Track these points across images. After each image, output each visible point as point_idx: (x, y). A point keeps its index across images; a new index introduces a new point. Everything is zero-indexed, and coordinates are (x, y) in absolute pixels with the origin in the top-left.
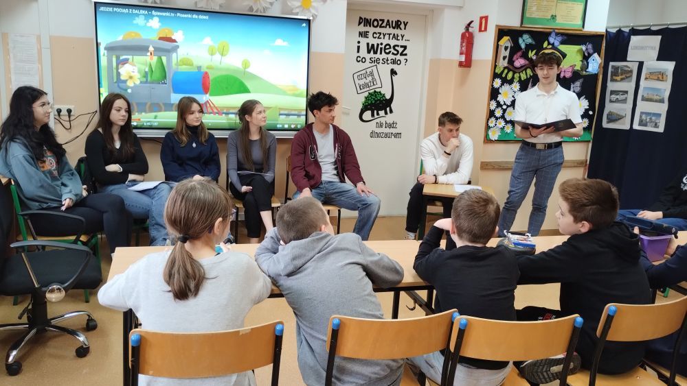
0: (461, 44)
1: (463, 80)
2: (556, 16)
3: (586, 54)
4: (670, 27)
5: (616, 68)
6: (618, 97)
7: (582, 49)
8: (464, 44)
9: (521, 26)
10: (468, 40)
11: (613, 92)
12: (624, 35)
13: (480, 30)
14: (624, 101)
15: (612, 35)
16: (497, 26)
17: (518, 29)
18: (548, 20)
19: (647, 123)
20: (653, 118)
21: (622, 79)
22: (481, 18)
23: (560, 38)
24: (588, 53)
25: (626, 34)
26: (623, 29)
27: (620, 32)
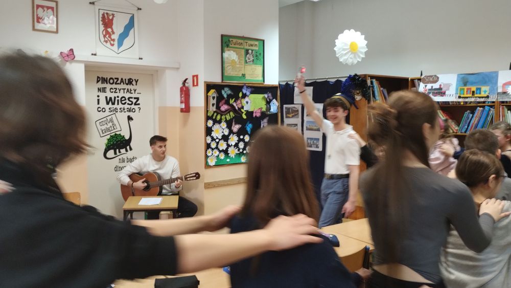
0: (181, 96)
1: (185, 122)
2: (245, 75)
3: (268, 100)
4: (317, 81)
5: (288, 109)
7: (265, 97)
8: (183, 95)
9: (222, 82)
10: (185, 93)
12: (290, 87)
13: (194, 85)
15: (283, 87)
16: (205, 82)
17: (220, 84)
18: (240, 77)
19: (311, 145)
20: (315, 142)
21: (293, 116)
22: (194, 76)
23: (250, 90)
24: (269, 99)
26: (289, 83)
27: (287, 84)
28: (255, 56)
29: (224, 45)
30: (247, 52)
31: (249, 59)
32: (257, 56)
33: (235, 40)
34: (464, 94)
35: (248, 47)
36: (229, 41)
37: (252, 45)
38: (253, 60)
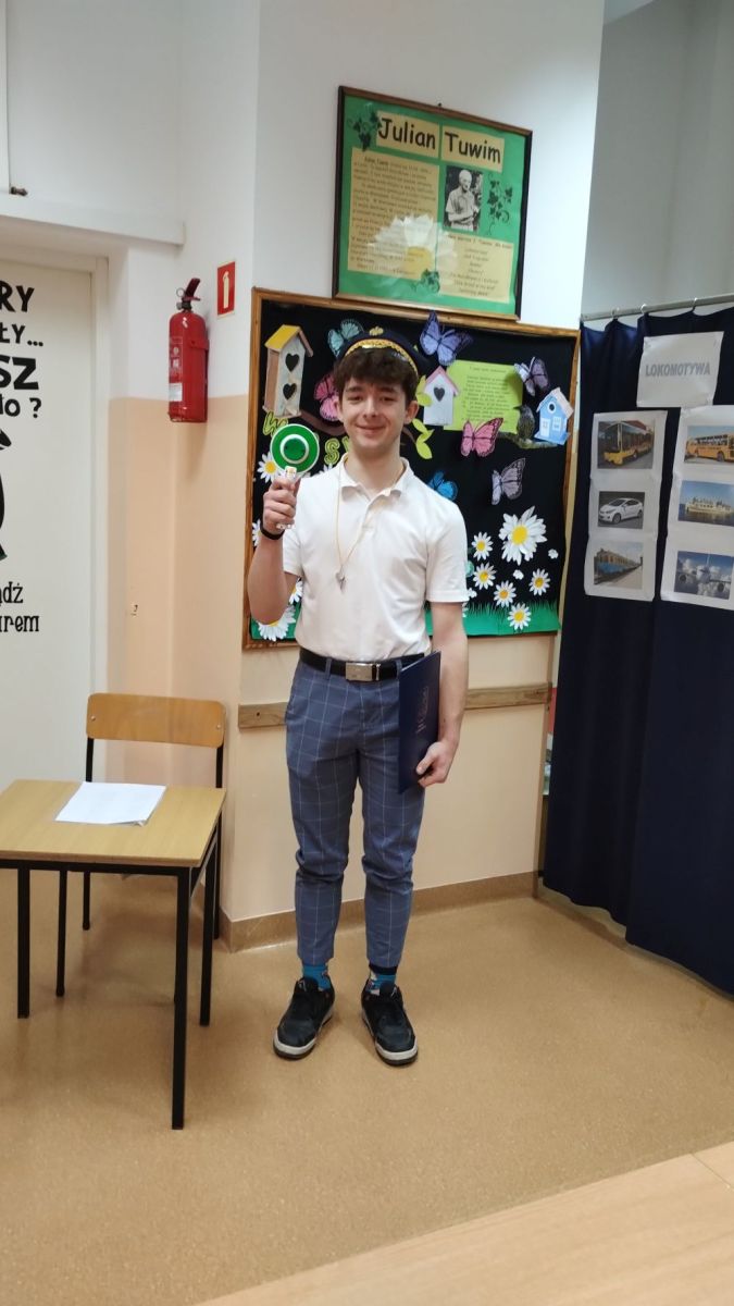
0: (171, 352)
2: (437, 275)
3: (531, 390)
5: (610, 430)
6: (619, 509)
7: (517, 376)
8: (179, 351)
9: (334, 298)
10: (190, 339)
11: (606, 497)
12: (626, 337)
13: (221, 310)
14: (636, 521)
15: (597, 339)
16: (256, 291)
17: (327, 304)
18: (412, 284)
19: (696, 582)
20: (713, 569)
21: (627, 461)
22: (221, 271)
23: (452, 341)
24: (537, 388)
25: (632, 334)
26: (623, 320)
27: (615, 327)
28: (485, 197)
29: (351, 135)
30: (452, 178)
31: (459, 210)
32: (493, 199)
33: (399, 120)
35: (456, 158)
36: (374, 119)
37: (474, 151)
38: (477, 216)
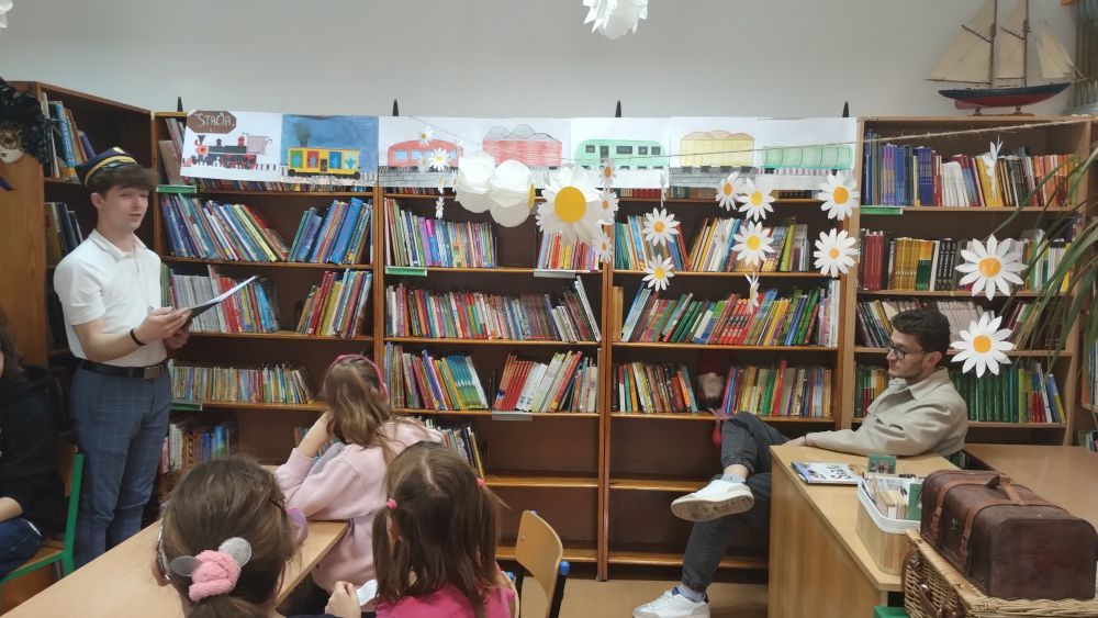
34: (301, 166)
